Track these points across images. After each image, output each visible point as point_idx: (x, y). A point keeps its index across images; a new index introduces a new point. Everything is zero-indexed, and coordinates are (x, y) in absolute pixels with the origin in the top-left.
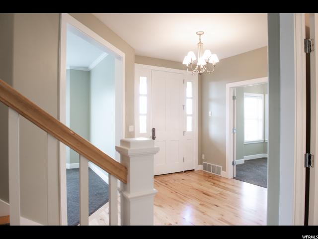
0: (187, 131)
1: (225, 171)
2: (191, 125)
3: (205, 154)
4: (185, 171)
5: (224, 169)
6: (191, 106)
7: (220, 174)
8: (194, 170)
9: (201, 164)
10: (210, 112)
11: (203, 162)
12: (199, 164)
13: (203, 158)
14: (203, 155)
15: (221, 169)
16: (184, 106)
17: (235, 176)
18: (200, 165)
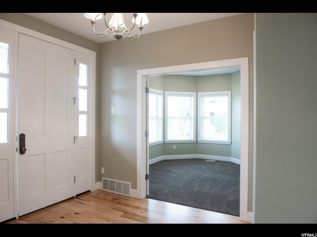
0: (80, 135)
1: (136, 189)
2: (84, 127)
3: (104, 167)
4: (77, 196)
5: (135, 186)
6: (84, 100)
7: (128, 193)
8: (89, 191)
9: (100, 180)
10: (113, 109)
11: (103, 178)
12: (96, 182)
13: (103, 171)
14: (103, 169)
15: (130, 187)
16: (75, 99)
17: (148, 194)
18: (99, 183)
